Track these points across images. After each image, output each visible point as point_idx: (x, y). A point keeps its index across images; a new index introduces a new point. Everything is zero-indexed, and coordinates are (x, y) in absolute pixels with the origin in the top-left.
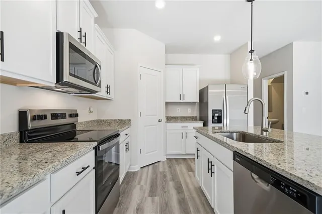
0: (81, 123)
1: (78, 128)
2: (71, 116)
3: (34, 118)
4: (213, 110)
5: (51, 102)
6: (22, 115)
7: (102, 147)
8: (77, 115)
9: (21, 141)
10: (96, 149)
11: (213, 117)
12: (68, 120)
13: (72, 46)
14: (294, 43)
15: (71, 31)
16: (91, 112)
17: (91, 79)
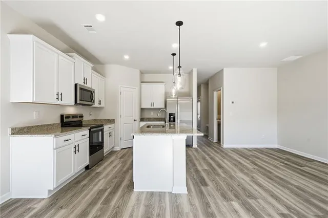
0: (85, 121)
1: (83, 123)
2: (80, 117)
3: (66, 117)
4: (169, 114)
5: (72, 111)
6: (62, 116)
7: (92, 130)
8: (83, 117)
9: (62, 126)
10: (90, 130)
11: (170, 118)
12: (79, 119)
13: (81, 89)
14: (224, 69)
15: (80, 82)
16: (90, 115)
17: (90, 100)
